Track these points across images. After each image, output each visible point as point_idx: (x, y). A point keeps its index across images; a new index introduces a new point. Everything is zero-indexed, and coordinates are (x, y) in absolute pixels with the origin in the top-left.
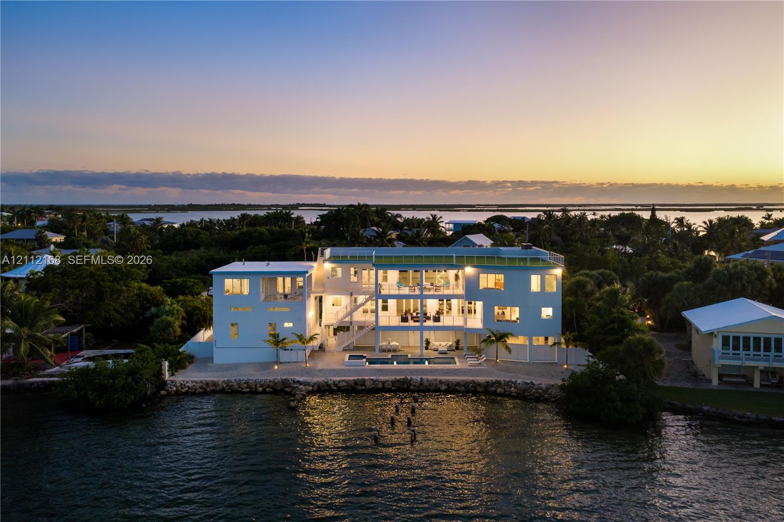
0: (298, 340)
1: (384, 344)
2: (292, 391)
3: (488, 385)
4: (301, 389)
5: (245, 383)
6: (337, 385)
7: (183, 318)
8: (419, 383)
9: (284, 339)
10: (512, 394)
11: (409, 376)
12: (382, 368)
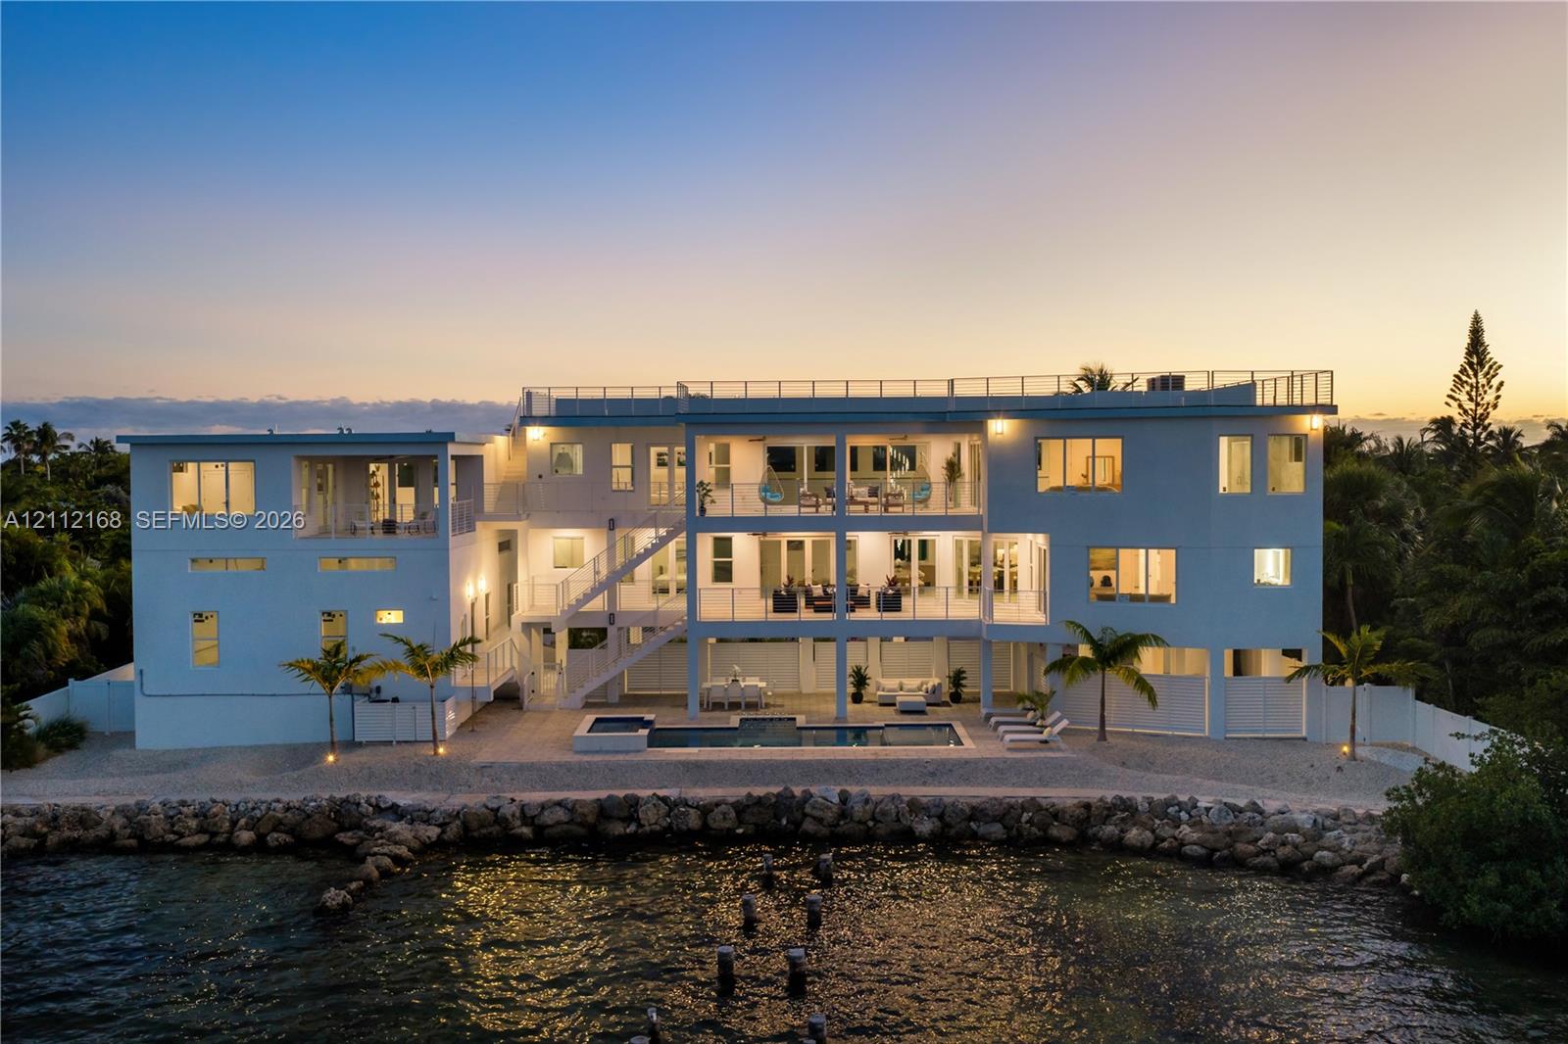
0: (405, 662)
1: (716, 684)
2: (362, 840)
3: (1088, 817)
4: (397, 833)
5: (196, 816)
6: (533, 818)
7: (95, 615)
8: (835, 809)
9: (358, 659)
10: (1187, 849)
11: (797, 785)
12: (703, 758)
